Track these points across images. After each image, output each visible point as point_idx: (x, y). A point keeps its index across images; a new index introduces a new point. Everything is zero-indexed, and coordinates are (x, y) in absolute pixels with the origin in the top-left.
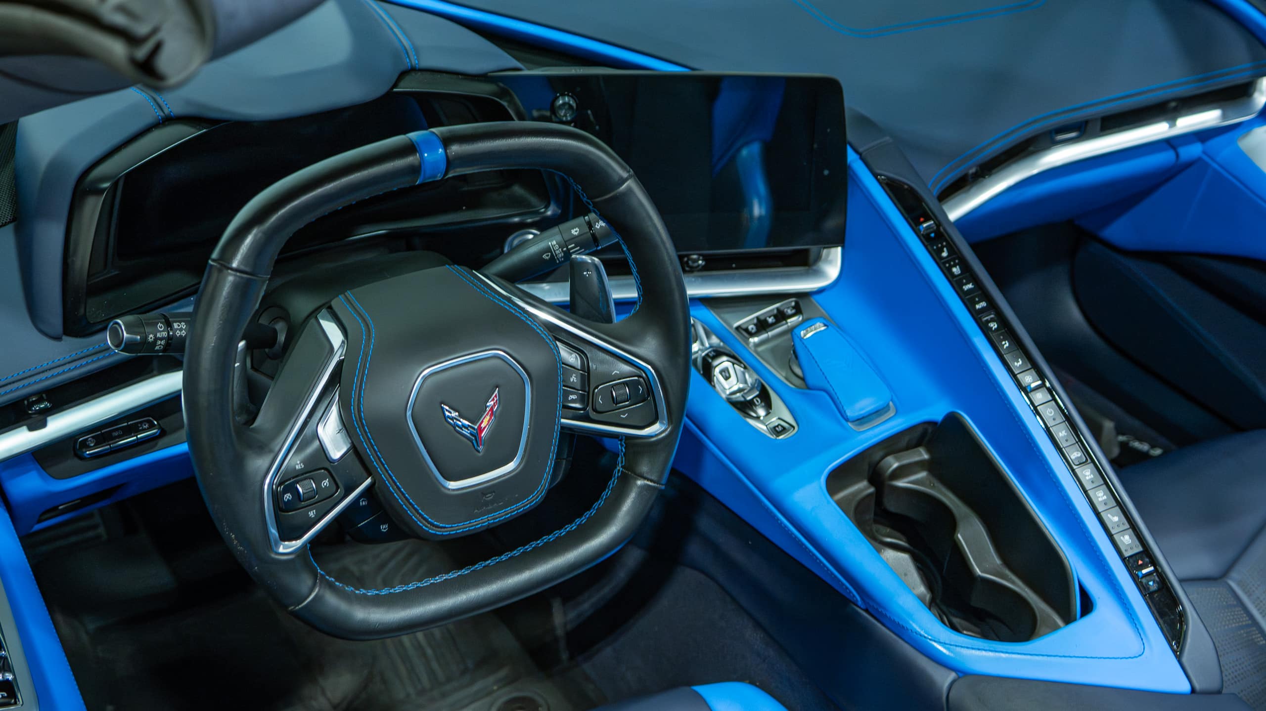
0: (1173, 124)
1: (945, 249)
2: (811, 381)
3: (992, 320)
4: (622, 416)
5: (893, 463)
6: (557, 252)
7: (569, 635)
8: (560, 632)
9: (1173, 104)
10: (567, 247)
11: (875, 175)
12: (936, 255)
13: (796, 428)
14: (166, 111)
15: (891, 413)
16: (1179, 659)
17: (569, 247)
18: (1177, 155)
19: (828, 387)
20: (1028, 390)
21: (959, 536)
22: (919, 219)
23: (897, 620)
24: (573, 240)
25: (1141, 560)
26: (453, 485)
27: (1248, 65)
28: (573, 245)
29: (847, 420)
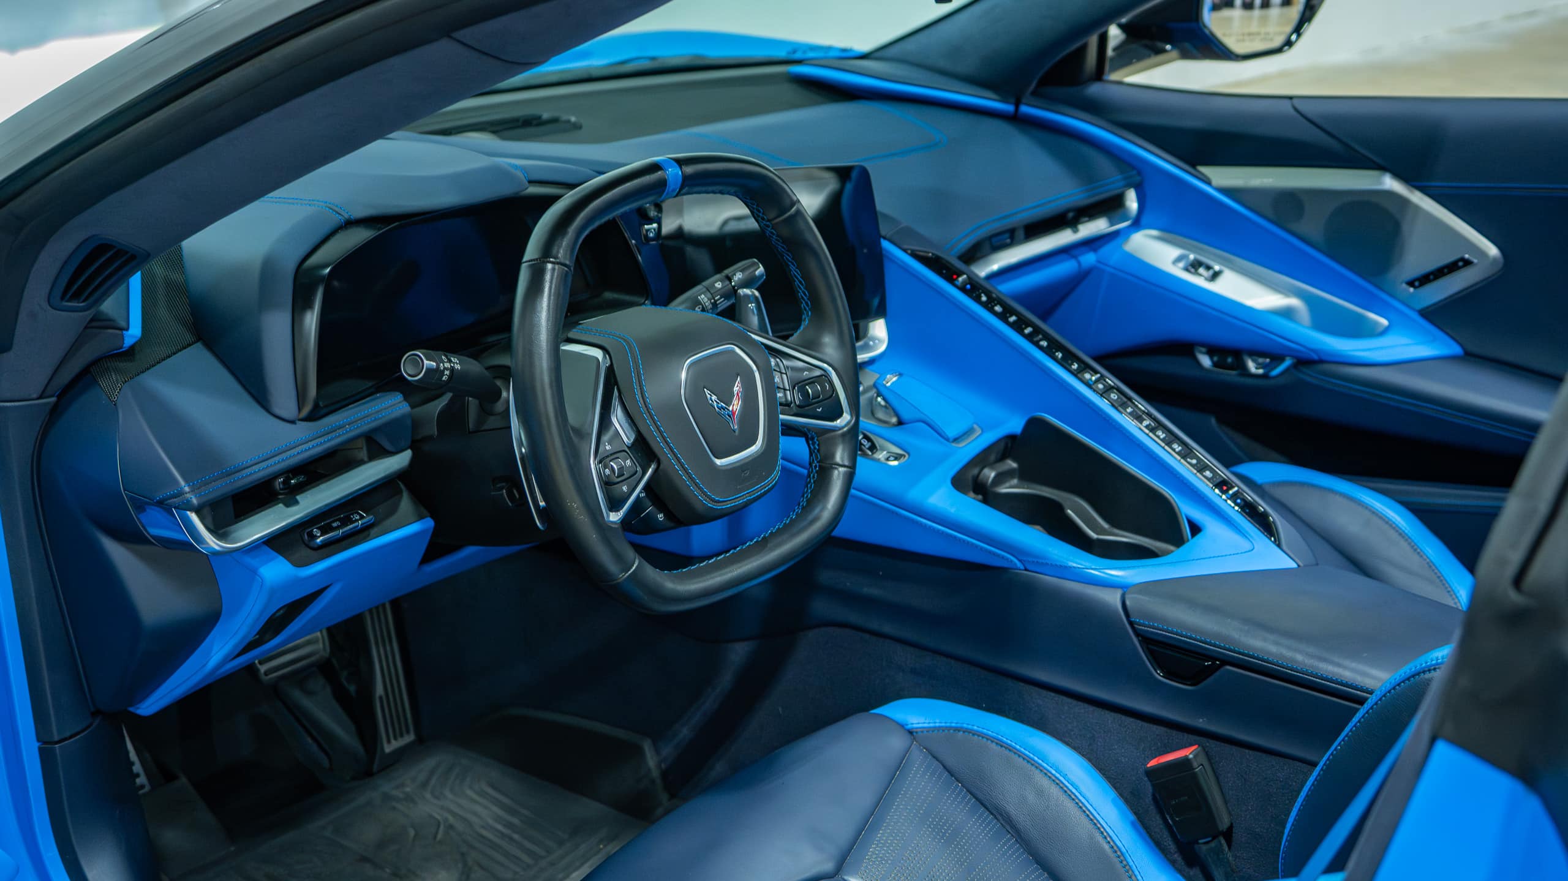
0: (1076, 231)
1: (983, 295)
2: (906, 415)
3: (1041, 340)
4: (818, 410)
5: (990, 474)
6: (707, 304)
7: (664, 775)
8: (655, 773)
9: (1071, 215)
10: (714, 299)
11: (905, 251)
12: (977, 300)
13: (907, 456)
14: (346, 216)
15: (979, 432)
16: (1279, 546)
17: (716, 298)
18: (1079, 263)
19: (923, 417)
20: (1091, 383)
21: (1069, 511)
22: (952, 277)
23: (1058, 564)
24: (719, 292)
25: (1225, 486)
26: (718, 462)
27: (1119, 177)
28: (719, 296)
29: (947, 440)
